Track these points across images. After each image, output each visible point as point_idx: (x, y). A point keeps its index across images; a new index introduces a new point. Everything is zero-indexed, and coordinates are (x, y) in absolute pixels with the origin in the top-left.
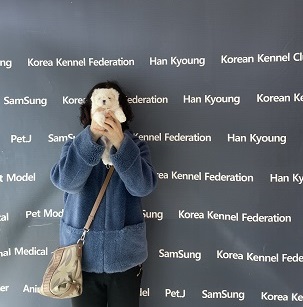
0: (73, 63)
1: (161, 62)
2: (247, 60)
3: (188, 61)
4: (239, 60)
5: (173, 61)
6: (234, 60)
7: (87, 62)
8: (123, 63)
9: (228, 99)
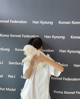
0: (4, 22)
1: (37, 23)
2: (68, 23)
3: (46, 23)
4: (65, 23)
5: (41, 22)
6: (63, 23)
7: (9, 21)
8: (23, 22)
9: (60, 37)
